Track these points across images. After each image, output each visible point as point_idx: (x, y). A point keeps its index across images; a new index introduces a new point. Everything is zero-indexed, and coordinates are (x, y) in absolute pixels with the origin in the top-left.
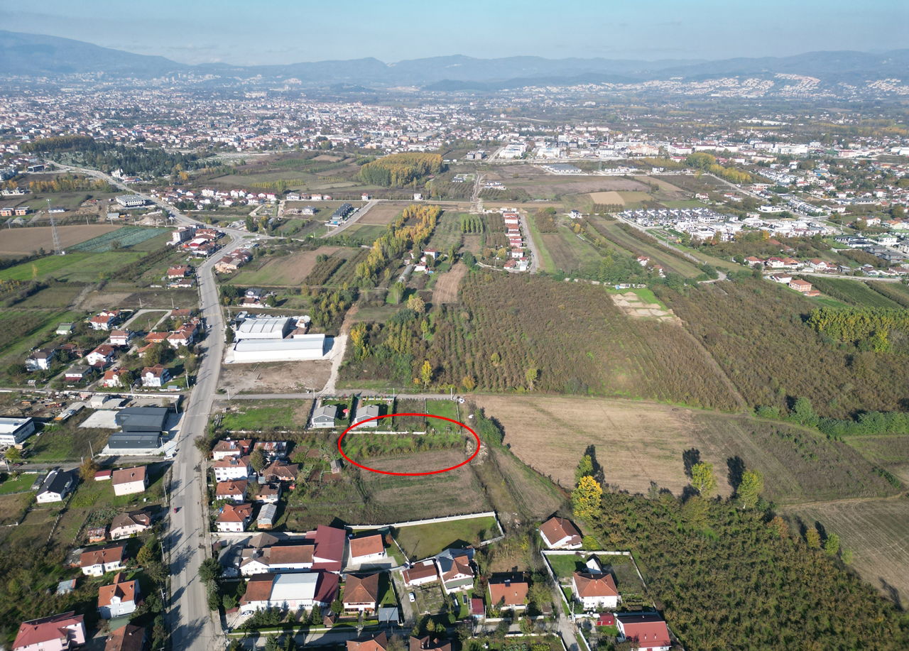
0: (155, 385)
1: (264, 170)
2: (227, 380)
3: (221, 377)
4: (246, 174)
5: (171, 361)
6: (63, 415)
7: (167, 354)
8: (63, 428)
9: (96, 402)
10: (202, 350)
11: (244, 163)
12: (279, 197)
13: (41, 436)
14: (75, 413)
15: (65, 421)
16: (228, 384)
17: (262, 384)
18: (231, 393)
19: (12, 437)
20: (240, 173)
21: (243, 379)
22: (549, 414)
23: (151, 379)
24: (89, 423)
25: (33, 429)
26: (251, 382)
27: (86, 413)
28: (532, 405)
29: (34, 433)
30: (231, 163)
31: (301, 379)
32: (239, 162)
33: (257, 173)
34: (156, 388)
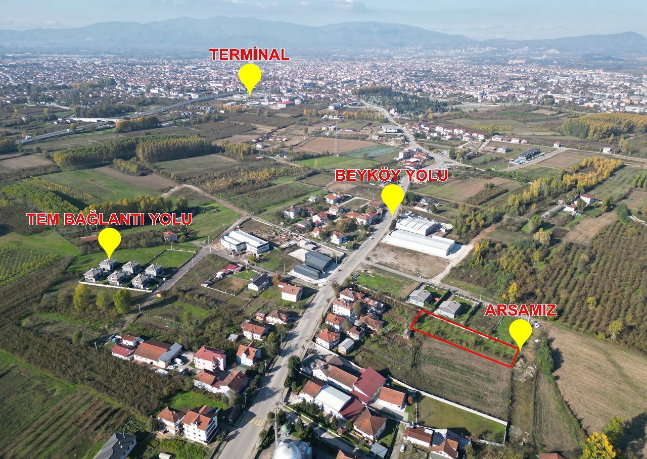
0: (336, 243)
1: (488, 117)
2: (376, 253)
3: (374, 250)
4: (474, 119)
5: (353, 231)
6: (284, 246)
7: (353, 226)
8: (281, 252)
9: (302, 243)
10: (373, 230)
11: (476, 111)
12: (487, 137)
13: (270, 254)
14: (291, 246)
15: (284, 249)
16: (375, 255)
17: (395, 262)
18: (374, 262)
19: (256, 249)
20: (470, 117)
21: (386, 255)
22: (619, 367)
23: (335, 239)
24: (294, 254)
25: (268, 248)
26: (389, 258)
27: (295, 247)
28: (605, 353)
29: (268, 251)
30: (467, 111)
31: (422, 267)
32: (472, 110)
33: (482, 119)
34: (336, 245)
